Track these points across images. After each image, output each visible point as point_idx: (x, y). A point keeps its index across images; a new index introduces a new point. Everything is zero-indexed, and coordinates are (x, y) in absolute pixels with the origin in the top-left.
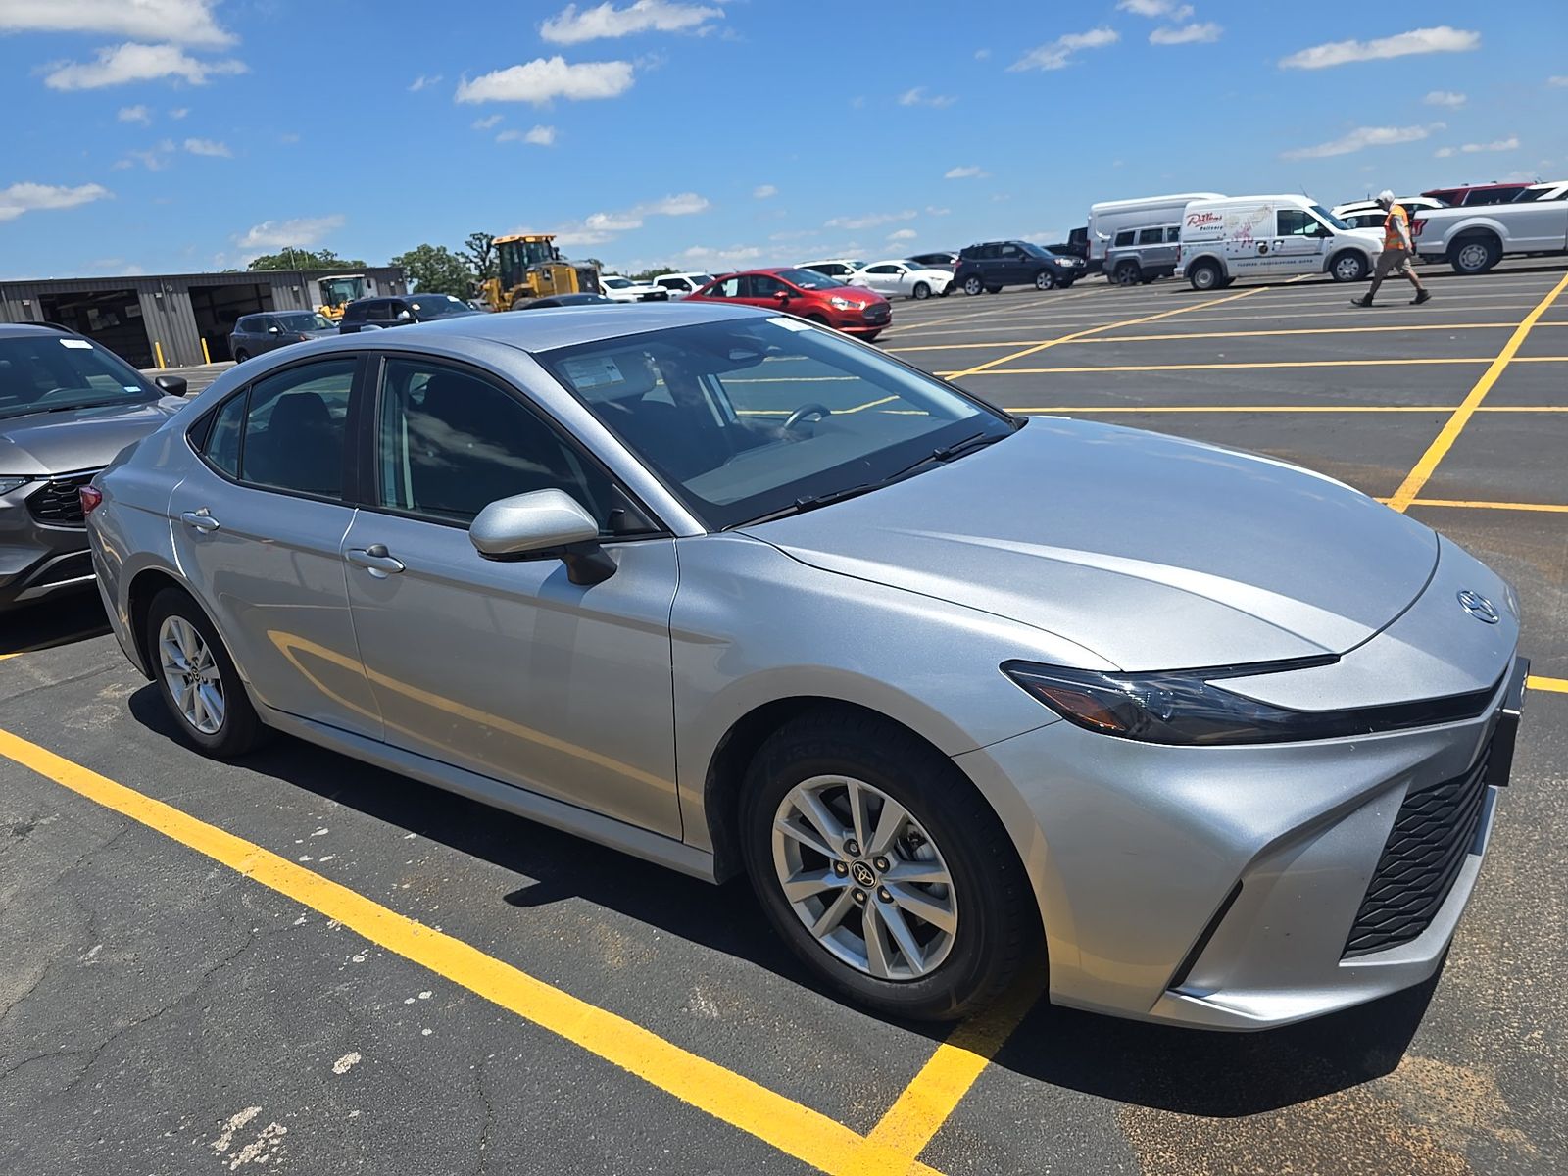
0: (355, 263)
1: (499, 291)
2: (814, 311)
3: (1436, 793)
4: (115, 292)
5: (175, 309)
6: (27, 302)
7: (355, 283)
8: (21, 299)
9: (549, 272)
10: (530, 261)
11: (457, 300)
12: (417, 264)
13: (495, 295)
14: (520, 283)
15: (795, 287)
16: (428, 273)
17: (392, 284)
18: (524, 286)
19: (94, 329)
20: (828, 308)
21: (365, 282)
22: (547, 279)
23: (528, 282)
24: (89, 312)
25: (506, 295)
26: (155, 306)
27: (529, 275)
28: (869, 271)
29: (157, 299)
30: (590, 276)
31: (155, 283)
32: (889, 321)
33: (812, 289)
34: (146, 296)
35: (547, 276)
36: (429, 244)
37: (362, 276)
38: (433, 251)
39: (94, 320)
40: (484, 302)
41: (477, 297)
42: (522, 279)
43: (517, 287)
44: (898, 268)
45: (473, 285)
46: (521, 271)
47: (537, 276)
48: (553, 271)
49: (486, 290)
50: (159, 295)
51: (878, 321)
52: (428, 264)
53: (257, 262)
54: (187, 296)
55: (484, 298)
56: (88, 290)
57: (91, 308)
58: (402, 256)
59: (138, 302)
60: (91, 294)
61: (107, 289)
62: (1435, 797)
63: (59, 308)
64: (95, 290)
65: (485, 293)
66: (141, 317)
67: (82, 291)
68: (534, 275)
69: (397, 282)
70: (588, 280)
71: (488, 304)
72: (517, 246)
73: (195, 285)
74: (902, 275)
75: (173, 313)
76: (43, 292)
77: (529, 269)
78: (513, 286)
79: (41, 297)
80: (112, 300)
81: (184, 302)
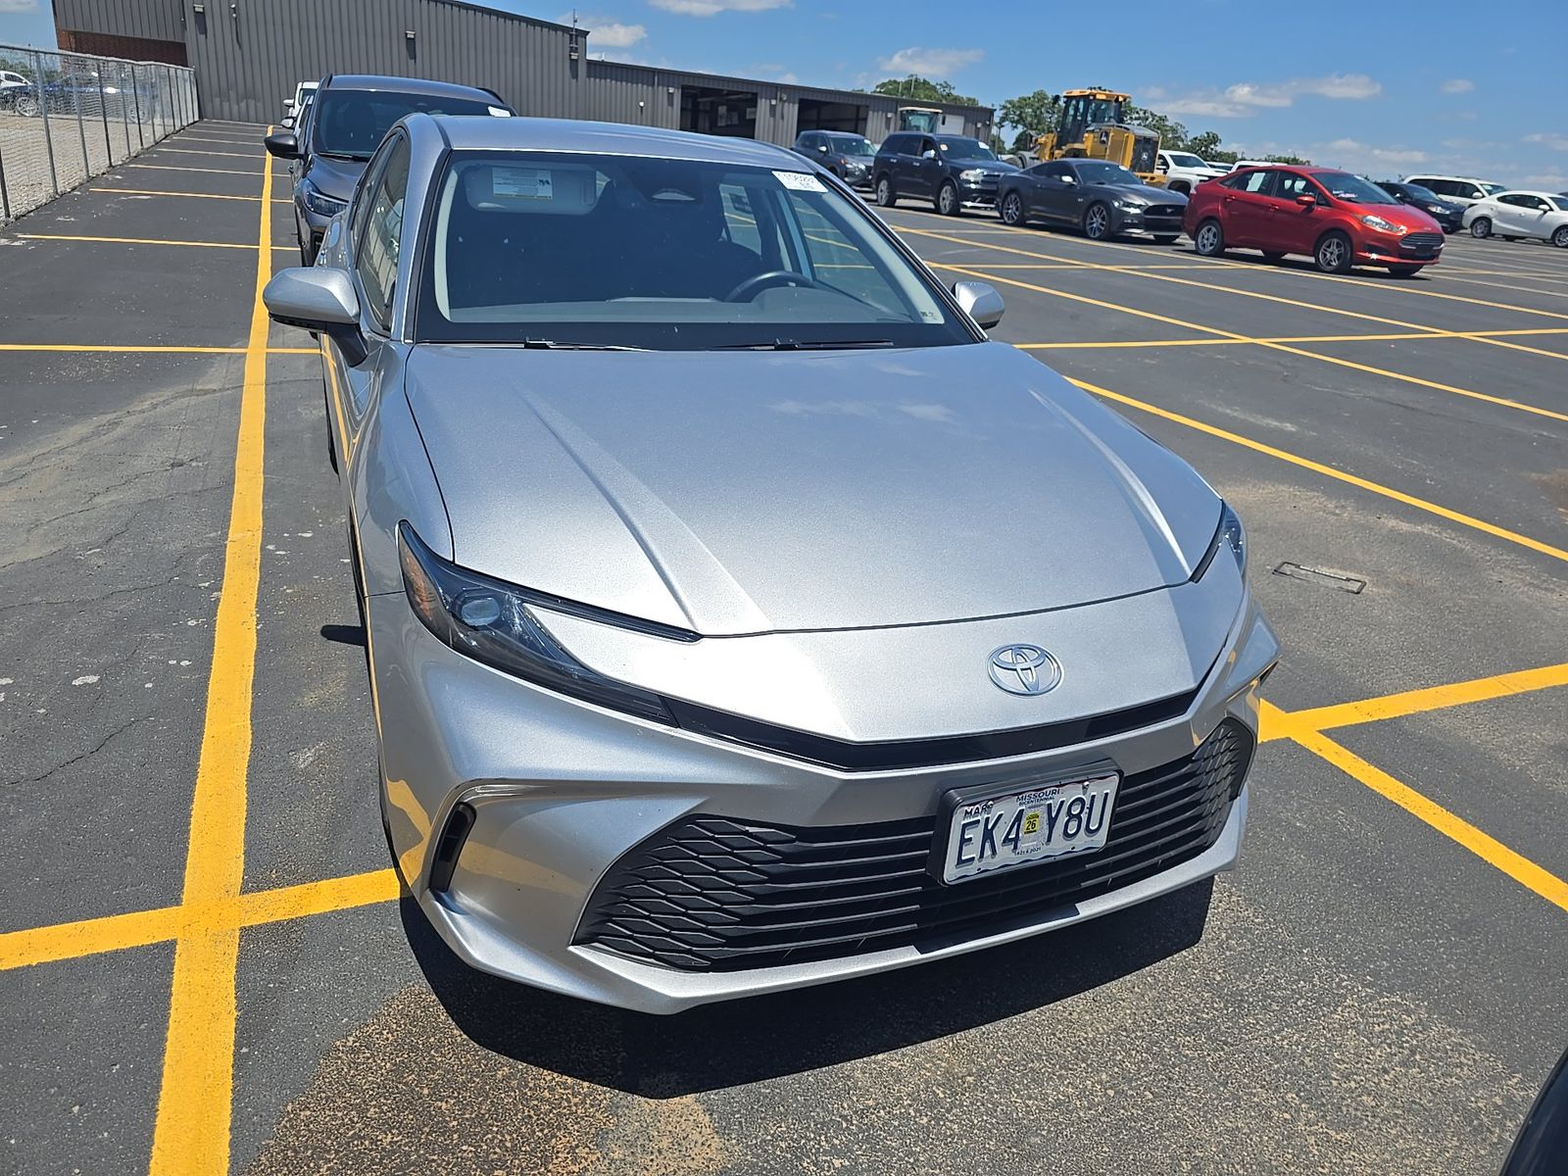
0: (969, 99)
1: (1052, 147)
2: (1339, 226)
3: (751, 830)
4: (742, 93)
5: (783, 118)
6: (671, 90)
7: (932, 117)
8: (668, 86)
9: (1107, 135)
10: (1093, 121)
11: (987, 147)
12: (1027, 110)
13: (1047, 151)
14: (1074, 142)
15: (1328, 193)
16: (1036, 121)
17: (979, 125)
18: (1077, 146)
19: (719, 125)
20: (1356, 226)
21: (941, 117)
22: (1104, 142)
23: (1083, 142)
24: (720, 108)
25: (1057, 152)
26: (768, 108)
27: (1086, 135)
28: (1502, 199)
29: (771, 105)
30: (1149, 147)
31: (774, 90)
32: (1437, 256)
33: (1349, 200)
34: (763, 100)
35: (1104, 139)
36: (1045, 90)
37: (940, 111)
38: (1047, 98)
39: (721, 117)
40: (1035, 156)
41: (1030, 150)
42: (1077, 138)
43: (1069, 146)
44: (1543, 202)
45: (1032, 136)
46: (1079, 129)
47: (1094, 137)
48: (1111, 134)
49: (1040, 144)
50: (774, 102)
51: (1417, 254)
52: (1038, 112)
53: (883, 85)
54: (796, 106)
55: (1035, 153)
56: (725, 88)
57: (722, 105)
58: (1016, 99)
59: (756, 106)
60: (725, 92)
61: (740, 90)
62: (746, 833)
63: (699, 100)
64: (730, 89)
65: (1039, 147)
66: (754, 120)
67: (716, 87)
68: (1092, 135)
69: (984, 124)
70: (1145, 150)
71: (1038, 159)
72: (1084, 101)
73: (806, 97)
74: (1545, 212)
75: (781, 121)
76: (686, 83)
77: (1088, 129)
78: (1065, 145)
79: (684, 88)
80: (739, 100)
81: (792, 111)
